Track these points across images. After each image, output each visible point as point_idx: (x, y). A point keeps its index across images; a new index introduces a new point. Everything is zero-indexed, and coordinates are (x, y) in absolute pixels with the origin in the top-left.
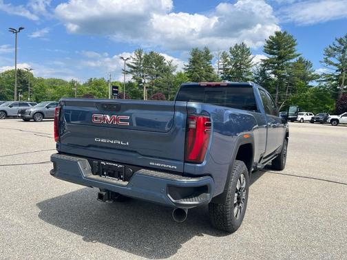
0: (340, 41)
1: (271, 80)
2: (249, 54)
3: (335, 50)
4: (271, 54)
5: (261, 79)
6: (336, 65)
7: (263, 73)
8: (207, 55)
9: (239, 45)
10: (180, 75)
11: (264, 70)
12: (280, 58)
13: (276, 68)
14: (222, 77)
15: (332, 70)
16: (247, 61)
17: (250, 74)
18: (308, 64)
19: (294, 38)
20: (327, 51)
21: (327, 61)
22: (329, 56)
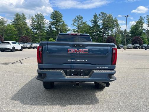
0: (77, 17)
1: (54, 30)
2: (44, 19)
3: (76, 20)
4: (53, 20)
5: (50, 30)
6: (77, 26)
7: (50, 27)
8: (23, 17)
9: (39, 14)
10: (9, 26)
11: (51, 26)
12: (57, 21)
13: (56, 26)
14: (32, 28)
15: (75, 28)
16: (43, 21)
17: (45, 27)
18: (66, 25)
19: (62, 14)
20: (73, 21)
21: (73, 25)
22: (74, 22)
